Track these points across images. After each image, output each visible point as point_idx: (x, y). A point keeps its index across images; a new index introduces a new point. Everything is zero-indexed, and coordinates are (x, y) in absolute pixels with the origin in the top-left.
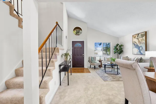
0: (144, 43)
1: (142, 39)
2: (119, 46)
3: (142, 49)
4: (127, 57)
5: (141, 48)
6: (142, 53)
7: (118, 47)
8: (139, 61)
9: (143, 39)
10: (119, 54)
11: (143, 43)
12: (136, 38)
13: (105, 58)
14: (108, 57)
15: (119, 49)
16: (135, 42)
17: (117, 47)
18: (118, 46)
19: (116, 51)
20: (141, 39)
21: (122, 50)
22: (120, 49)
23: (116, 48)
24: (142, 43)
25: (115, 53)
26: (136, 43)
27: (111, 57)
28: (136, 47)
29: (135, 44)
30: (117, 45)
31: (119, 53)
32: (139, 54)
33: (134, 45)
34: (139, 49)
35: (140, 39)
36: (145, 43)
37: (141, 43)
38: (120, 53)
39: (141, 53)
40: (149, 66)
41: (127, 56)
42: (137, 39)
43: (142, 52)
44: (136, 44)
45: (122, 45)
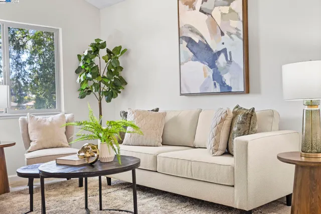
0: (238, 35)
1: (226, 10)
2: (108, 51)
3: (230, 62)
4: (157, 110)
5: (222, 59)
6: (228, 83)
7: (101, 62)
8: (242, 123)
9: (231, 10)
10: (104, 99)
11: (234, 31)
12: (198, 8)
13: (25, 125)
14: (50, 118)
15: (103, 72)
16: (193, 30)
17: (96, 60)
18: (103, 52)
19: (91, 83)
20: (223, 14)
21: (121, 74)
22: (110, 71)
23: (87, 65)
24: (230, 34)
25: (85, 93)
26: (198, 33)
27: (68, 116)
28: (196, 57)
29: (190, 41)
30: (97, 47)
31: (106, 93)
32: (213, 90)
33: (185, 43)
34: (212, 65)
35: (216, 13)
36: (241, 32)
37: (222, 34)
38: (111, 95)
39: (223, 84)
40: (298, 149)
41: (155, 108)
42: (201, 11)
43: (227, 78)
44: (196, 39)
45: (118, 50)
